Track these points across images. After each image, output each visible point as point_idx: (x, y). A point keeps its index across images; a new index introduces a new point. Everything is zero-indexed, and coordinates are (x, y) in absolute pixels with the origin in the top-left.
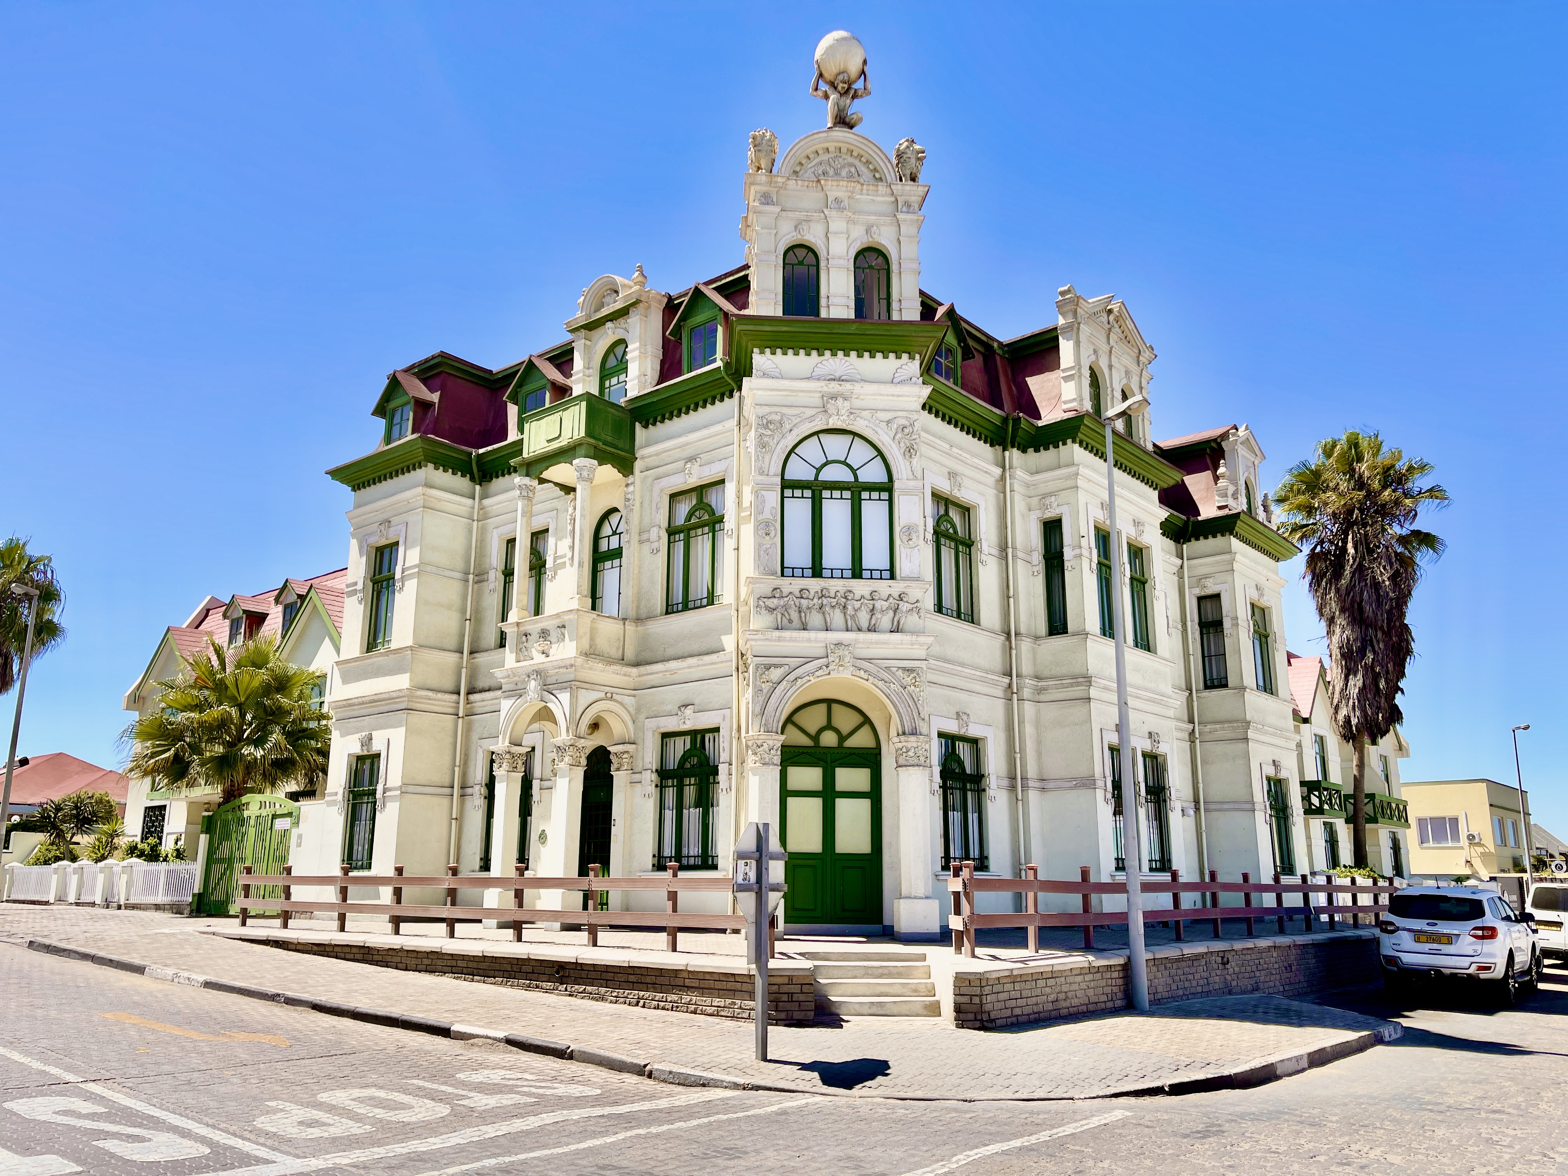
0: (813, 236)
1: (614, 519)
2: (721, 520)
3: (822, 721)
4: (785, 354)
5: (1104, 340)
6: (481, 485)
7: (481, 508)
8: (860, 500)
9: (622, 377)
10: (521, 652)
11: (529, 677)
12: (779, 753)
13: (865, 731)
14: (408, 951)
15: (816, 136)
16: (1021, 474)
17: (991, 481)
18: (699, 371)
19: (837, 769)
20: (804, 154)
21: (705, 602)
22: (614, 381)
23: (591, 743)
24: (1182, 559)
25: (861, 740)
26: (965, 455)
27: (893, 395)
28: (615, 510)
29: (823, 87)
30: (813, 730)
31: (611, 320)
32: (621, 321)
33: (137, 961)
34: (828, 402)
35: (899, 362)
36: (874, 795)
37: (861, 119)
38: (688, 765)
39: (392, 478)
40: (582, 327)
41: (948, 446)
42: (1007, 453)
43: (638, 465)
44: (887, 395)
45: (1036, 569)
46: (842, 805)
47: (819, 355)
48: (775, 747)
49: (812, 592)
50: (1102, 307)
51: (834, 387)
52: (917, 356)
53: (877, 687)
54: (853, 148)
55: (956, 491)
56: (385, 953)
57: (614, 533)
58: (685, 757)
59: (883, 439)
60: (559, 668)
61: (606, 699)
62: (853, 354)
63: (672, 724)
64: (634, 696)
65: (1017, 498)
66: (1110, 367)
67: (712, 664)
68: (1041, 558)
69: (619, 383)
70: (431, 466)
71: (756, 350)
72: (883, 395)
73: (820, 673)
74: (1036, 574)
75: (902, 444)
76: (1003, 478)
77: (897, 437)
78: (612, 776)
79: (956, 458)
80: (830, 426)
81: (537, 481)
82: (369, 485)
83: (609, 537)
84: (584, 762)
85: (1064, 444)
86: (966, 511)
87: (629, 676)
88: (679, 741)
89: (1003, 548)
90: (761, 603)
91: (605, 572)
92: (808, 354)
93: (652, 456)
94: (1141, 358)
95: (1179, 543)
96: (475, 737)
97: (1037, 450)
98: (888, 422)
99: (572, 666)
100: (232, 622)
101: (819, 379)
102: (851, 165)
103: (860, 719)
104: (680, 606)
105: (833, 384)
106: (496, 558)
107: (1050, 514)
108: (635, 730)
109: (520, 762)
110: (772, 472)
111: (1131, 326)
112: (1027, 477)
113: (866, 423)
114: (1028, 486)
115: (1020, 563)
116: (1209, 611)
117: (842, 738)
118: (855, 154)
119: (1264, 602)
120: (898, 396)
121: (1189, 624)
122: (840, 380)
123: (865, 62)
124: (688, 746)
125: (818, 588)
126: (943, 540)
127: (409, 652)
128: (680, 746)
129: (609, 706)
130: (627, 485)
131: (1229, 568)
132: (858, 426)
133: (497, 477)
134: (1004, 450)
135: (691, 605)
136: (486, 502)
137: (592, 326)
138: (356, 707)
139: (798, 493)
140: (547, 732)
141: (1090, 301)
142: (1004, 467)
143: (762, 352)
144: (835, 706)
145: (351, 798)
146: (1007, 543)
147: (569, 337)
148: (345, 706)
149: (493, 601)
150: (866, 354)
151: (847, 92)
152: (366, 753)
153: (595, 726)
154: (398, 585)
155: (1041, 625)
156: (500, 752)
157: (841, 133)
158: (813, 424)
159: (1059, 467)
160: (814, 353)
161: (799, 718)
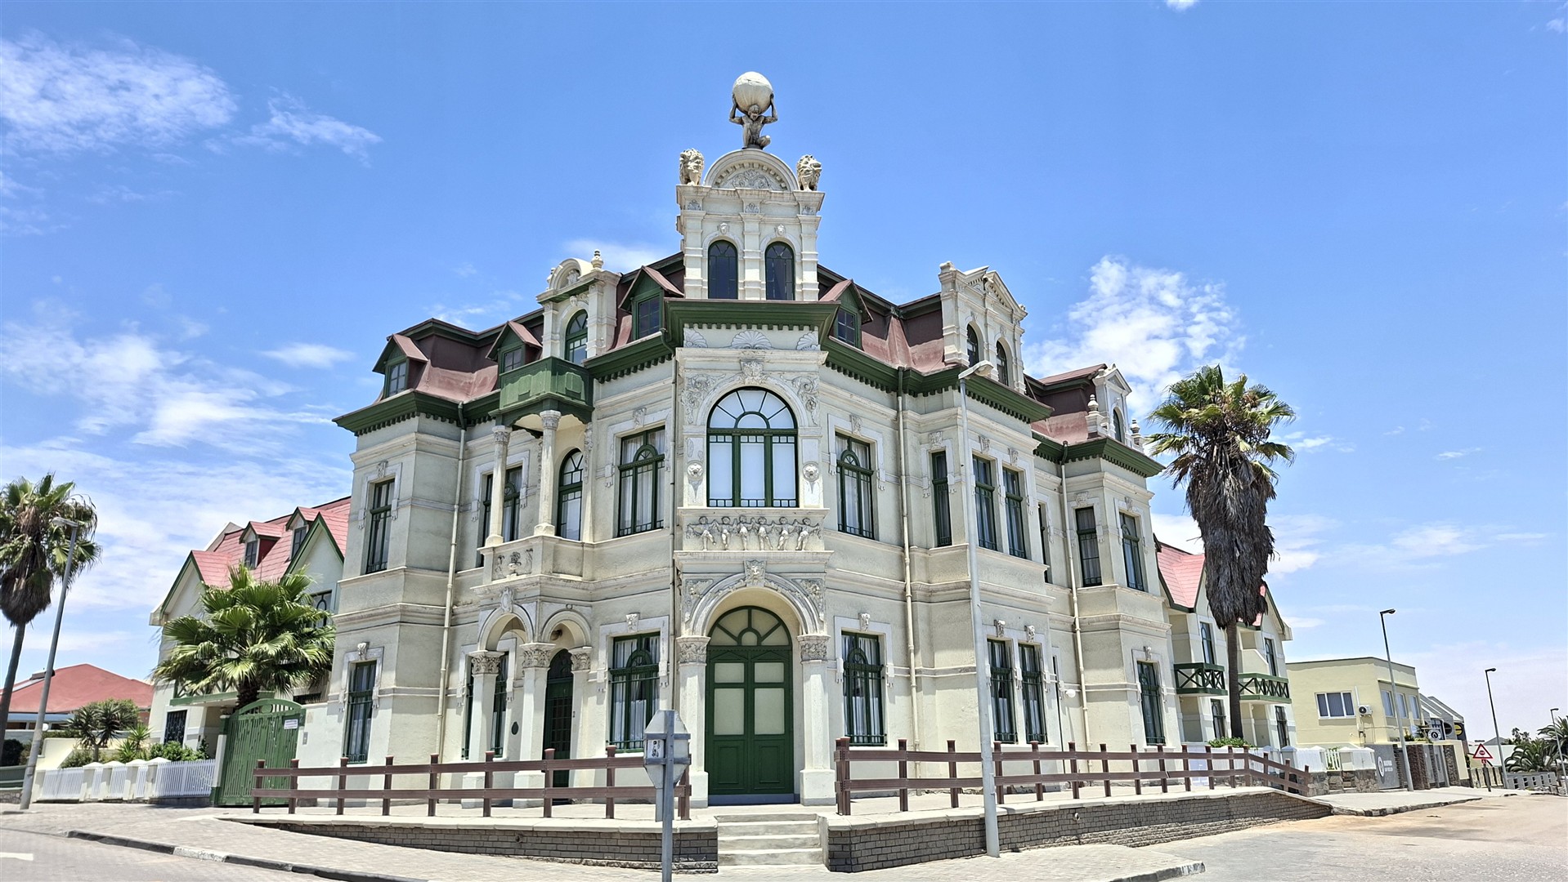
0: (733, 235)
1: (577, 458)
2: (662, 458)
3: (744, 624)
4: (710, 328)
5: (981, 303)
6: (466, 430)
7: (466, 448)
8: (772, 443)
9: (584, 340)
10: (495, 572)
11: (502, 593)
12: (705, 652)
13: (780, 631)
14: (395, 828)
15: (734, 155)
16: (912, 415)
17: (888, 421)
18: (644, 339)
19: (756, 665)
20: (725, 169)
21: (649, 526)
22: (577, 343)
23: (553, 647)
24: (1062, 477)
25: (776, 639)
26: (863, 401)
27: (797, 360)
28: (576, 451)
29: (739, 114)
30: (736, 633)
31: (575, 295)
32: (583, 295)
33: (165, 842)
34: (744, 366)
35: (801, 333)
36: (787, 685)
37: (769, 141)
38: (634, 664)
39: (389, 425)
40: (550, 300)
41: (848, 395)
42: (900, 398)
43: (595, 414)
44: (792, 359)
45: (927, 492)
46: (759, 693)
47: (737, 329)
48: (701, 648)
49: (732, 519)
50: (979, 277)
51: (749, 353)
52: (816, 328)
53: (785, 596)
54: (763, 163)
55: (856, 431)
56: (377, 830)
57: (577, 469)
58: (632, 659)
59: (790, 394)
60: (527, 585)
61: (567, 610)
62: (765, 327)
63: (621, 630)
64: (591, 606)
65: (909, 433)
66: (986, 325)
67: (654, 578)
68: (930, 483)
69: (581, 345)
70: (423, 415)
71: (686, 325)
72: (788, 359)
73: (739, 584)
74: (926, 496)
75: (805, 398)
76: (897, 418)
77: (800, 393)
78: (572, 675)
79: (856, 403)
80: (746, 385)
81: (511, 429)
82: (370, 431)
83: (572, 472)
84: (547, 663)
85: (946, 390)
86: (867, 446)
87: (587, 590)
88: (628, 643)
89: (898, 475)
90: (690, 529)
91: (569, 502)
92: (728, 328)
93: (607, 406)
94: (1014, 316)
95: (1059, 463)
96: (458, 644)
97: (925, 395)
98: (793, 381)
99: (537, 583)
100: (248, 545)
101: (736, 348)
102: (763, 177)
103: (776, 622)
104: (629, 530)
105: (748, 351)
106: (476, 492)
107: (936, 448)
108: (591, 636)
109: (495, 665)
110: (699, 423)
111: (1003, 290)
112: (916, 416)
113: (776, 382)
114: (918, 423)
115: (912, 489)
116: (1086, 521)
117: (760, 638)
118: (765, 168)
119: (1134, 512)
120: (801, 360)
121: (1068, 532)
122: (754, 347)
123: (772, 96)
124: (635, 648)
125: (737, 516)
126: (846, 471)
127: (403, 573)
128: (628, 649)
129: (569, 615)
130: (586, 431)
131: (1100, 484)
132: (770, 384)
133: (480, 423)
134: (898, 396)
135: (638, 528)
136: (470, 444)
137: (556, 300)
138: (356, 621)
139: (721, 438)
140: (519, 639)
141: (966, 273)
142: (898, 410)
143: (691, 327)
144: (753, 611)
145: (351, 701)
146: (901, 472)
147: (541, 306)
148: (346, 620)
149: (474, 528)
150: (775, 327)
151: (758, 119)
152: (364, 660)
153: (559, 633)
154: (394, 514)
155: (932, 539)
156: (478, 657)
157: (753, 152)
158: (732, 383)
159: (943, 409)
160: (733, 327)
161: (724, 623)
